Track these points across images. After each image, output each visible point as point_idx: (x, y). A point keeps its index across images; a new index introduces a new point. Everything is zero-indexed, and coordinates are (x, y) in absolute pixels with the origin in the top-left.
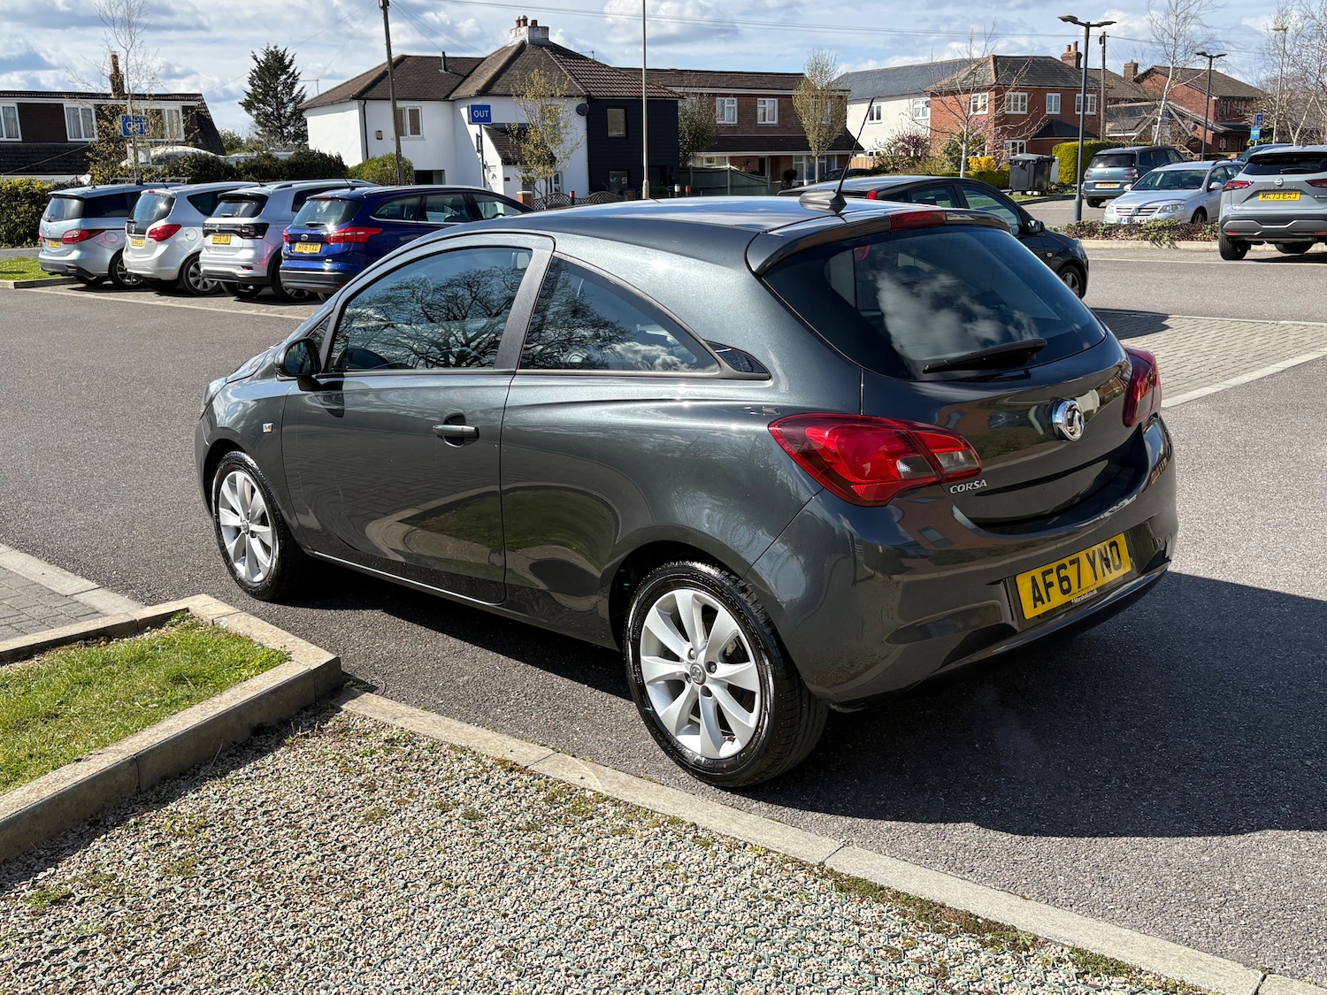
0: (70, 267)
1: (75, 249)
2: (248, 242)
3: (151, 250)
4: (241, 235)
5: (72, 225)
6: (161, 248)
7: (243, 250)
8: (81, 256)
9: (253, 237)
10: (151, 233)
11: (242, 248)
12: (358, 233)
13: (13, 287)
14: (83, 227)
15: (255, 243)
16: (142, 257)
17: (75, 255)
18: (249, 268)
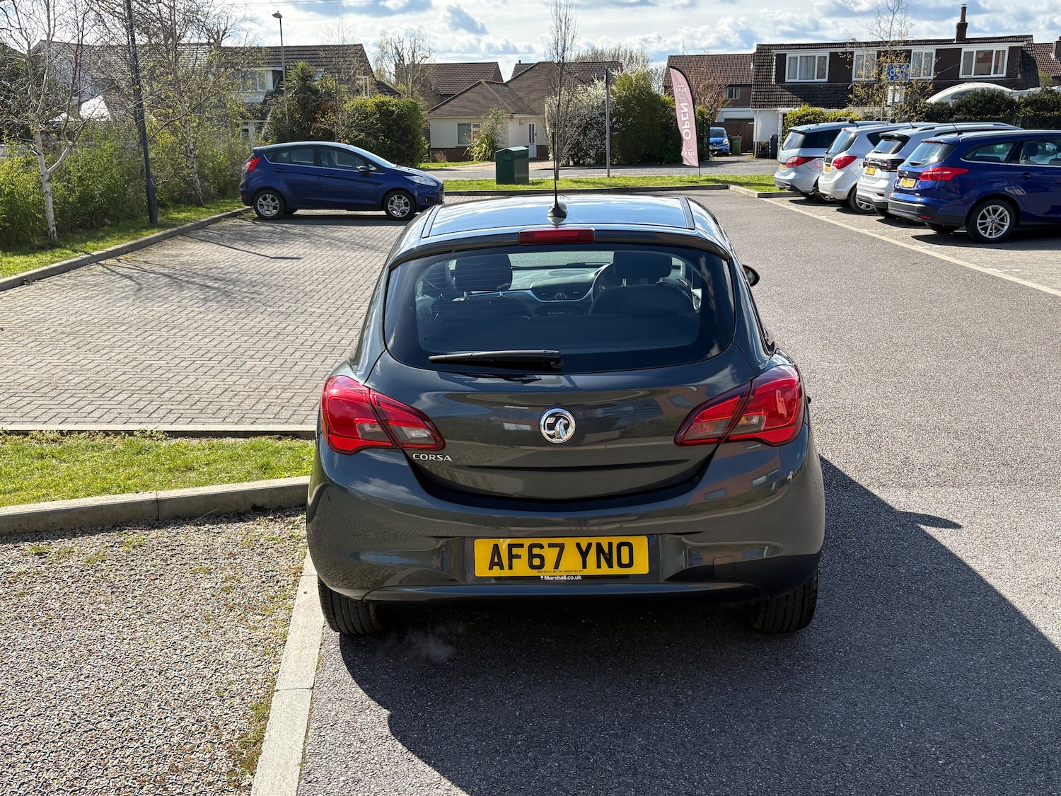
0: (787, 185)
1: (793, 171)
2: (885, 174)
3: (832, 176)
4: (882, 168)
5: (795, 152)
6: (840, 174)
7: (881, 180)
8: (795, 176)
9: (889, 170)
10: (835, 162)
11: (880, 179)
12: (945, 173)
13: (756, 197)
14: (801, 155)
15: (890, 175)
16: (828, 180)
17: (792, 175)
18: (881, 195)
